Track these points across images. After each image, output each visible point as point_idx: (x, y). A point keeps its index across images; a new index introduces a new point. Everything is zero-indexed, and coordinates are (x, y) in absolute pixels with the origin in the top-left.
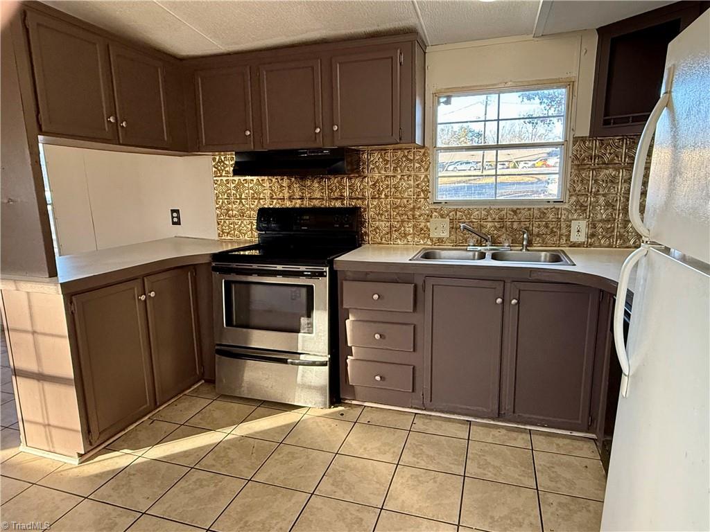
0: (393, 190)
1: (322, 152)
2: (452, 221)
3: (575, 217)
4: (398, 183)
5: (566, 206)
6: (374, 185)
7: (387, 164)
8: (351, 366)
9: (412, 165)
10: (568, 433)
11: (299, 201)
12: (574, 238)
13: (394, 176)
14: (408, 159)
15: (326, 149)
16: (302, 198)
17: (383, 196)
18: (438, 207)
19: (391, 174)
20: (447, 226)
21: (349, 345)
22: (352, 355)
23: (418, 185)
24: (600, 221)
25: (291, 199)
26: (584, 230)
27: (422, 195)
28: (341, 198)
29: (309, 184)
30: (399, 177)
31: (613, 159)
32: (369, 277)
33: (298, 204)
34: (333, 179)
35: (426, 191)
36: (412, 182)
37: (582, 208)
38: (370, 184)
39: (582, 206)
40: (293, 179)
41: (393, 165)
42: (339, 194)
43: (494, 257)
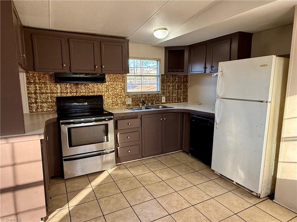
0: (113, 89)
1: (96, 75)
2: (132, 99)
3: (162, 96)
4: (115, 86)
5: (161, 93)
6: (106, 87)
7: (111, 80)
8: (119, 151)
9: (119, 80)
10: (175, 152)
11: (75, 93)
12: (163, 102)
13: (114, 84)
14: (118, 78)
15: (98, 74)
16: (76, 92)
17: (110, 91)
18: (128, 94)
19: (112, 83)
20: (131, 100)
21: (118, 143)
22: (119, 147)
23: (121, 87)
24: (168, 96)
25: (71, 93)
26: (165, 99)
27: (123, 91)
28: (94, 92)
29: (80, 87)
30: (115, 84)
31: (169, 80)
32: (125, 118)
33: (75, 94)
34: (90, 84)
35: (124, 89)
36: (119, 86)
37: (163, 93)
38: (105, 86)
39: (164, 93)
40: (72, 85)
41: (113, 80)
42: (93, 90)
43: (146, 108)
